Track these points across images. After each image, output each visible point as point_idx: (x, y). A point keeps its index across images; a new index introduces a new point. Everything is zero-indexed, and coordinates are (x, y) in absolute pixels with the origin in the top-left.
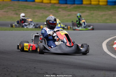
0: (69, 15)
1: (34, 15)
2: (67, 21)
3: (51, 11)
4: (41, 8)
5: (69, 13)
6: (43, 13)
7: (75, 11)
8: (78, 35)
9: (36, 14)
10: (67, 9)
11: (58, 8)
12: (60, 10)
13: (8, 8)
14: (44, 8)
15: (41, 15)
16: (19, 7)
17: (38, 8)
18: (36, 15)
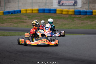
0: (82, 23)
1: (55, 24)
2: (81, 28)
3: (69, 20)
4: (61, 18)
5: (82, 22)
6: (62, 22)
7: (87, 20)
8: (89, 39)
9: (57, 22)
10: (81, 18)
11: (74, 18)
12: (75, 19)
13: (36, 18)
14: (63, 18)
15: (61, 23)
16: (44, 17)
17: (59, 18)
18: (57, 24)
